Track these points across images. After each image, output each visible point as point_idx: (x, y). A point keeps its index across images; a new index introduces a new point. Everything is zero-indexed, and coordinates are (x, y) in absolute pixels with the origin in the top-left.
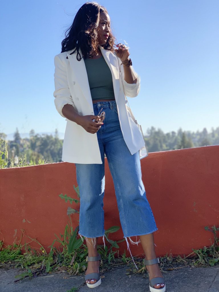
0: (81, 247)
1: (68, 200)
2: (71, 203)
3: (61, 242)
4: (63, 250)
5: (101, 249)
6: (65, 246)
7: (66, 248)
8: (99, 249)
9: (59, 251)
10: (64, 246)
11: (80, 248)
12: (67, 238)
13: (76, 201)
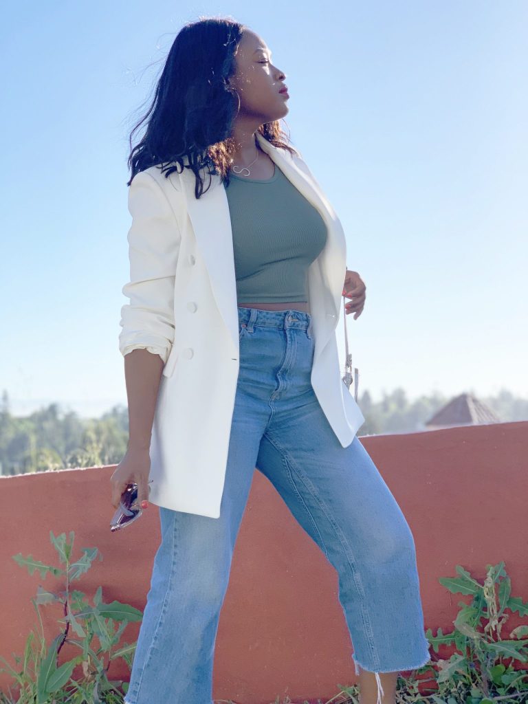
0: (64, 686)
1: (36, 569)
2: (43, 575)
3: (15, 675)
4: (20, 696)
5: (115, 692)
6: (26, 685)
7: (28, 691)
8: (112, 690)
9: (9, 698)
10: (23, 685)
11: (63, 689)
12: (31, 665)
13: (55, 571)
